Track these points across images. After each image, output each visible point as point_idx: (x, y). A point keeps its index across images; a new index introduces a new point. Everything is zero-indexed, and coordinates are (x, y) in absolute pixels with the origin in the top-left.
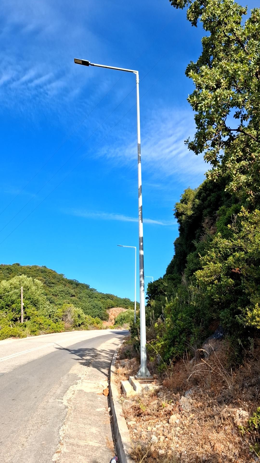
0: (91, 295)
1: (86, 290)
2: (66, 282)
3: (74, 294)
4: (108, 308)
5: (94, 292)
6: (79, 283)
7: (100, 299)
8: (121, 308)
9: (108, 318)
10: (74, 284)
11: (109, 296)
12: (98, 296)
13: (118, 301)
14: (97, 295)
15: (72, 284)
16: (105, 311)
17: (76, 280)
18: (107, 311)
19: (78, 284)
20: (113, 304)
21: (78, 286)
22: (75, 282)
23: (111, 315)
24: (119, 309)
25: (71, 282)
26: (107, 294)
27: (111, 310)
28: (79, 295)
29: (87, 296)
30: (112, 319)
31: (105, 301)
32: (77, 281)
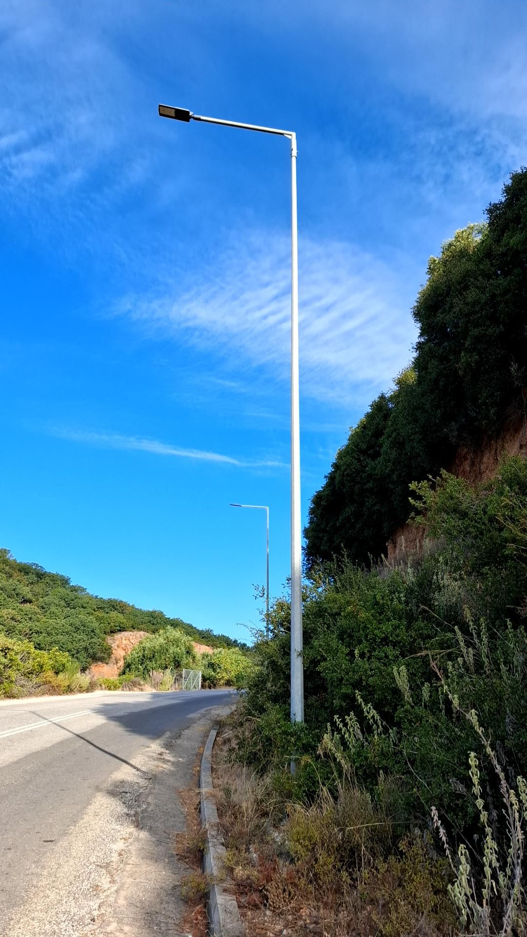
0: (72, 600)
1: (60, 589)
2: (12, 567)
3: (29, 596)
4: (112, 632)
5: (79, 594)
6: (46, 572)
7: (94, 610)
8: (142, 633)
9: (110, 655)
10: (33, 574)
11: (115, 606)
12: (88, 603)
13: (136, 616)
14: (87, 600)
15: (27, 573)
16: (104, 639)
17: (37, 565)
18: (109, 640)
19: (41, 575)
20: (123, 623)
21: (41, 579)
22: (36, 569)
23: (116, 648)
24: (138, 636)
25: (25, 570)
26: (110, 599)
27: (118, 636)
28: (41, 599)
29: (63, 603)
30: (118, 657)
31: (106, 615)
32: (41, 566)
